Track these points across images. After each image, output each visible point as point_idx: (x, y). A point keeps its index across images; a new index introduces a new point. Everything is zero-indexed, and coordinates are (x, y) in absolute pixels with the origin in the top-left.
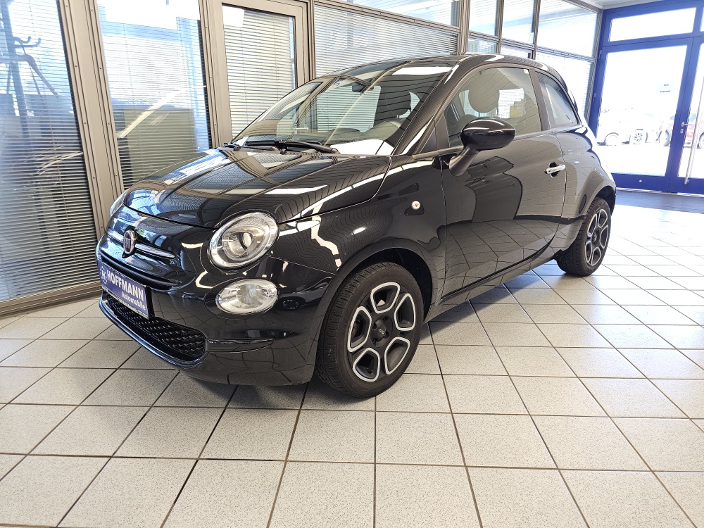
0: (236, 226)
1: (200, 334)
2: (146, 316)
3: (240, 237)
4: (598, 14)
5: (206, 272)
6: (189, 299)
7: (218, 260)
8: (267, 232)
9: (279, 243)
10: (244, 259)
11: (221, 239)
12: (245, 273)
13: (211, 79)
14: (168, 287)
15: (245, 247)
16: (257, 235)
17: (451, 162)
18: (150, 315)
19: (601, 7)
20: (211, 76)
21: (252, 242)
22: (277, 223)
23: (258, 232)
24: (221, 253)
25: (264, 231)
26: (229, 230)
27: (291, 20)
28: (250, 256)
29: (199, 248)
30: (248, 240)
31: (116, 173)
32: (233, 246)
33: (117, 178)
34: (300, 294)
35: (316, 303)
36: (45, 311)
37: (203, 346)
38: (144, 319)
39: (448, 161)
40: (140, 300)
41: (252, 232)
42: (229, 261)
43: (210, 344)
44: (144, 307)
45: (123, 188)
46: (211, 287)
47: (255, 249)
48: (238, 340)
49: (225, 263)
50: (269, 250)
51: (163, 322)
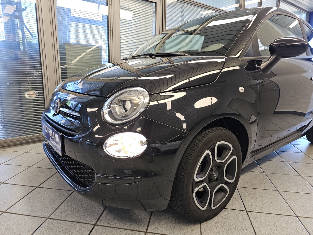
0: (122, 96)
1: (91, 169)
2: (60, 154)
3: (123, 103)
4: (307, 14)
5: (98, 126)
6: (88, 144)
7: (108, 118)
8: (142, 100)
9: (149, 110)
10: (125, 118)
11: (111, 104)
12: (126, 128)
13: (111, 31)
14: (74, 136)
15: (126, 110)
16: (135, 102)
17: (262, 65)
18: (62, 154)
19: (309, 11)
20: (111, 29)
21: (131, 107)
22: (149, 95)
23: (136, 100)
24: (110, 113)
25: (140, 99)
26: (116, 98)
27: (154, 4)
28: (129, 117)
29: (96, 111)
30: (128, 105)
31: (58, 77)
32: (118, 110)
33: (58, 79)
34: (158, 145)
35: (173, 152)
36: (14, 148)
37: (93, 177)
38: (59, 156)
39: (260, 65)
40: (58, 143)
41: (132, 99)
42: (115, 119)
43: (98, 177)
44: (60, 148)
45: (61, 81)
46: (101, 137)
47: (132, 112)
48: (117, 176)
49: (112, 120)
50: (142, 113)
51: (70, 159)
